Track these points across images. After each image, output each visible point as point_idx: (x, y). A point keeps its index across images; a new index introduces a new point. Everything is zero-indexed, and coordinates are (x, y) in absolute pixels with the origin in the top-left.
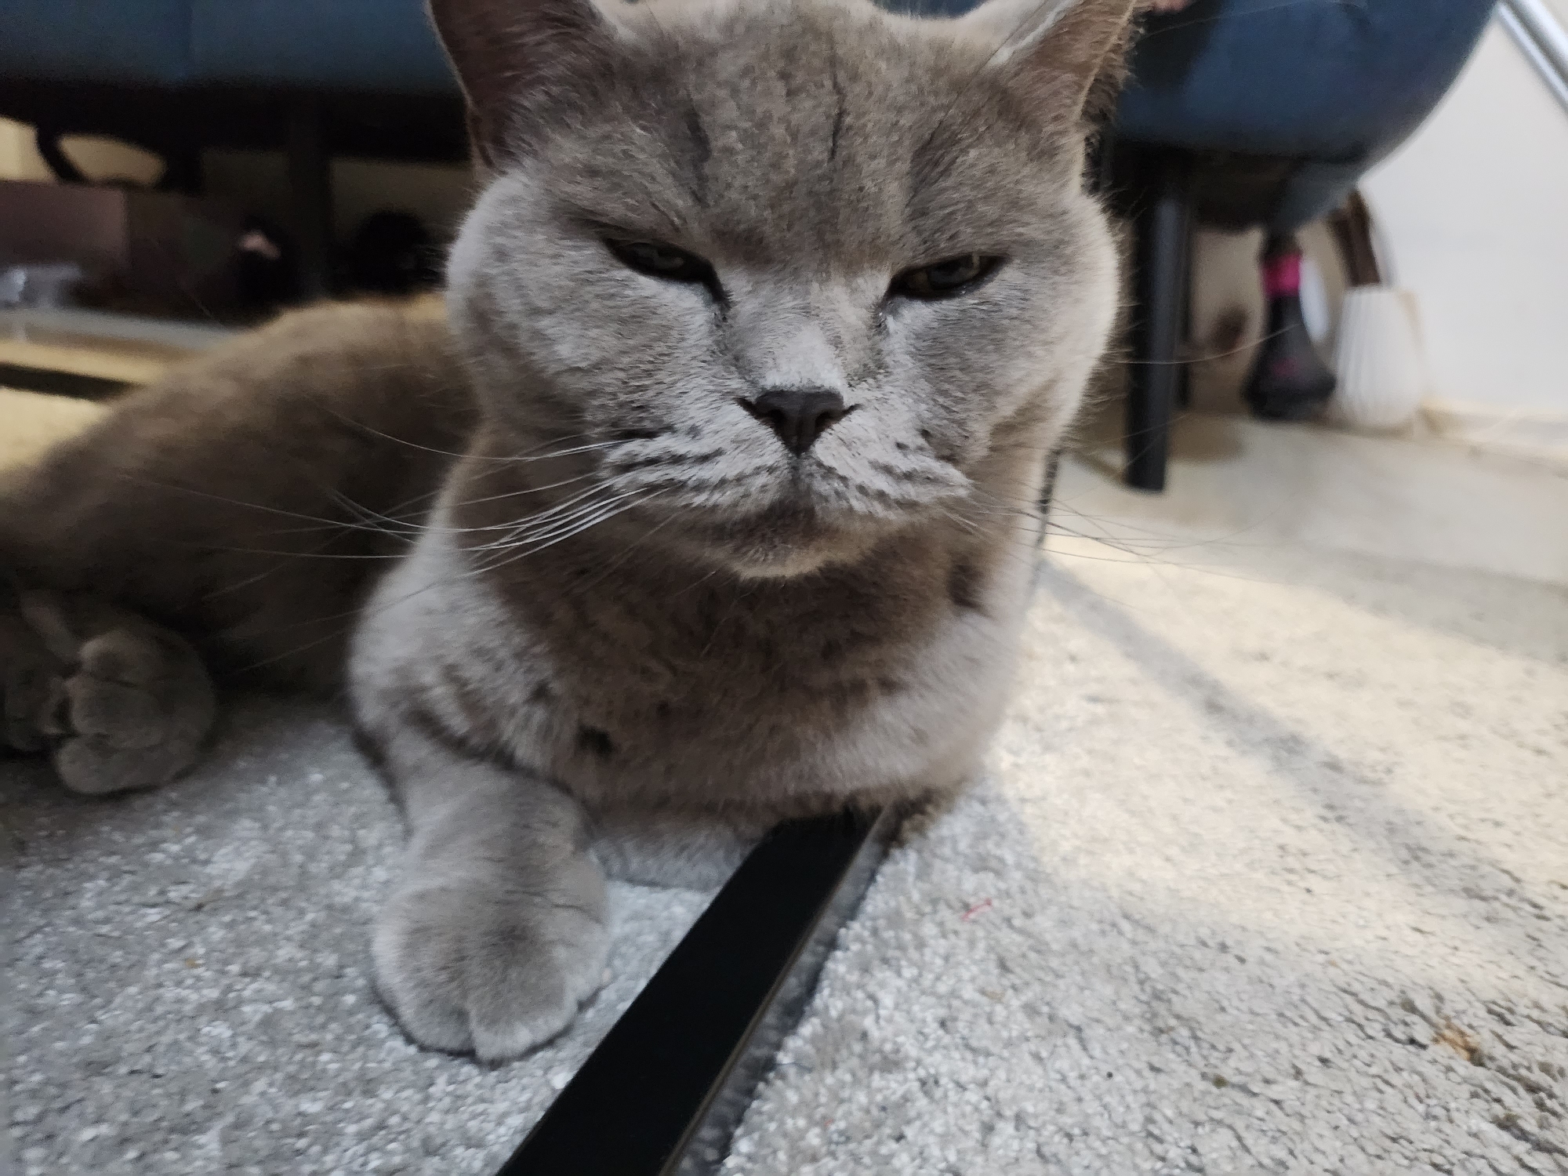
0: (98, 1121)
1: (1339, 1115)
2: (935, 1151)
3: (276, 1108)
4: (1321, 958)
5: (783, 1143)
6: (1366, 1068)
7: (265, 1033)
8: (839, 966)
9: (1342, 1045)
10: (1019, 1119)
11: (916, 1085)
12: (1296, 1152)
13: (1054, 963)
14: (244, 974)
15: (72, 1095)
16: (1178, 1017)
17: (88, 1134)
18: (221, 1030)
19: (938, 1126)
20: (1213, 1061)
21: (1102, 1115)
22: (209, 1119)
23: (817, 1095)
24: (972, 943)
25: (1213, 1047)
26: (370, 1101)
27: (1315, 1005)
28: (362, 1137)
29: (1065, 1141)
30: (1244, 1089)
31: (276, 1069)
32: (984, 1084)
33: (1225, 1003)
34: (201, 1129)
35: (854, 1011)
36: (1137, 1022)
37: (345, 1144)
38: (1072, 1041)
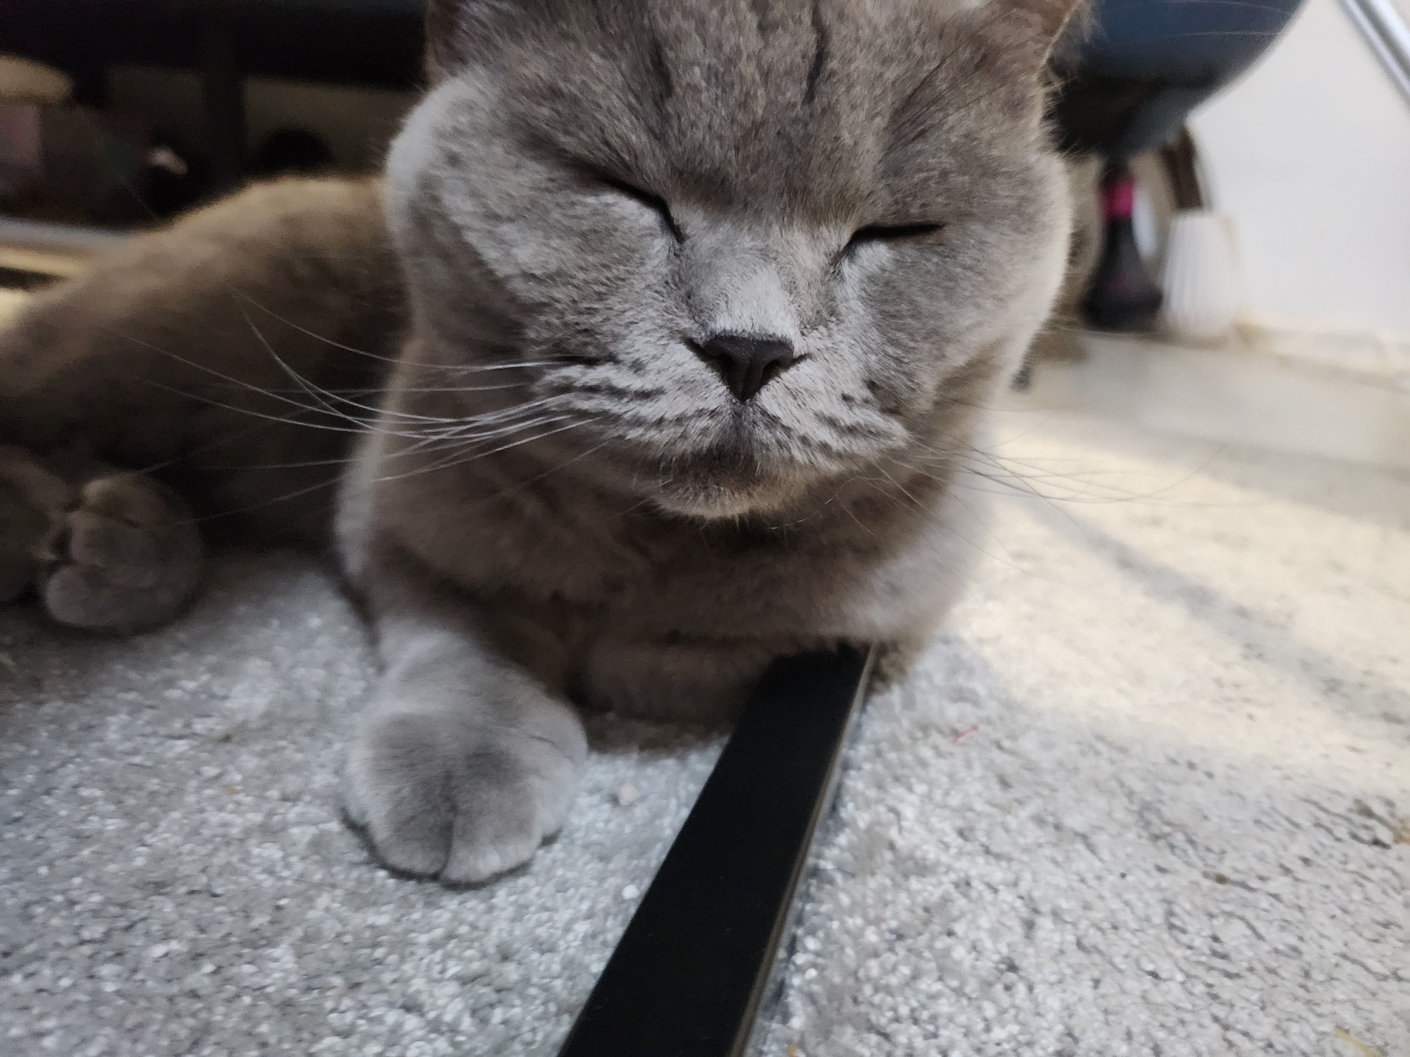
0: (166, 938)
1: (1332, 906)
2: (988, 944)
3: (342, 921)
4: (1276, 773)
5: (846, 939)
6: (1342, 866)
7: (317, 853)
8: (856, 783)
9: (1318, 847)
10: (1056, 914)
11: (951, 888)
12: (1306, 938)
13: (1048, 779)
14: (285, 798)
15: (135, 914)
16: (1169, 824)
17: (159, 950)
18: (272, 852)
19: (984, 922)
20: (1210, 862)
21: (1124, 910)
22: (278, 934)
23: (864, 896)
24: (969, 765)
25: (1209, 850)
26: (437, 912)
27: (1286, 813)
28: (434, 946)
29: (1099, 934)
30: (1244, 885)
31: (334, 886)
32: (1015, 884)
33: (1207, 813)
34: (271, 943)
35: (879, 823)
36: (1135, 829)
37: (421, 952)
38: (1080, 847)
